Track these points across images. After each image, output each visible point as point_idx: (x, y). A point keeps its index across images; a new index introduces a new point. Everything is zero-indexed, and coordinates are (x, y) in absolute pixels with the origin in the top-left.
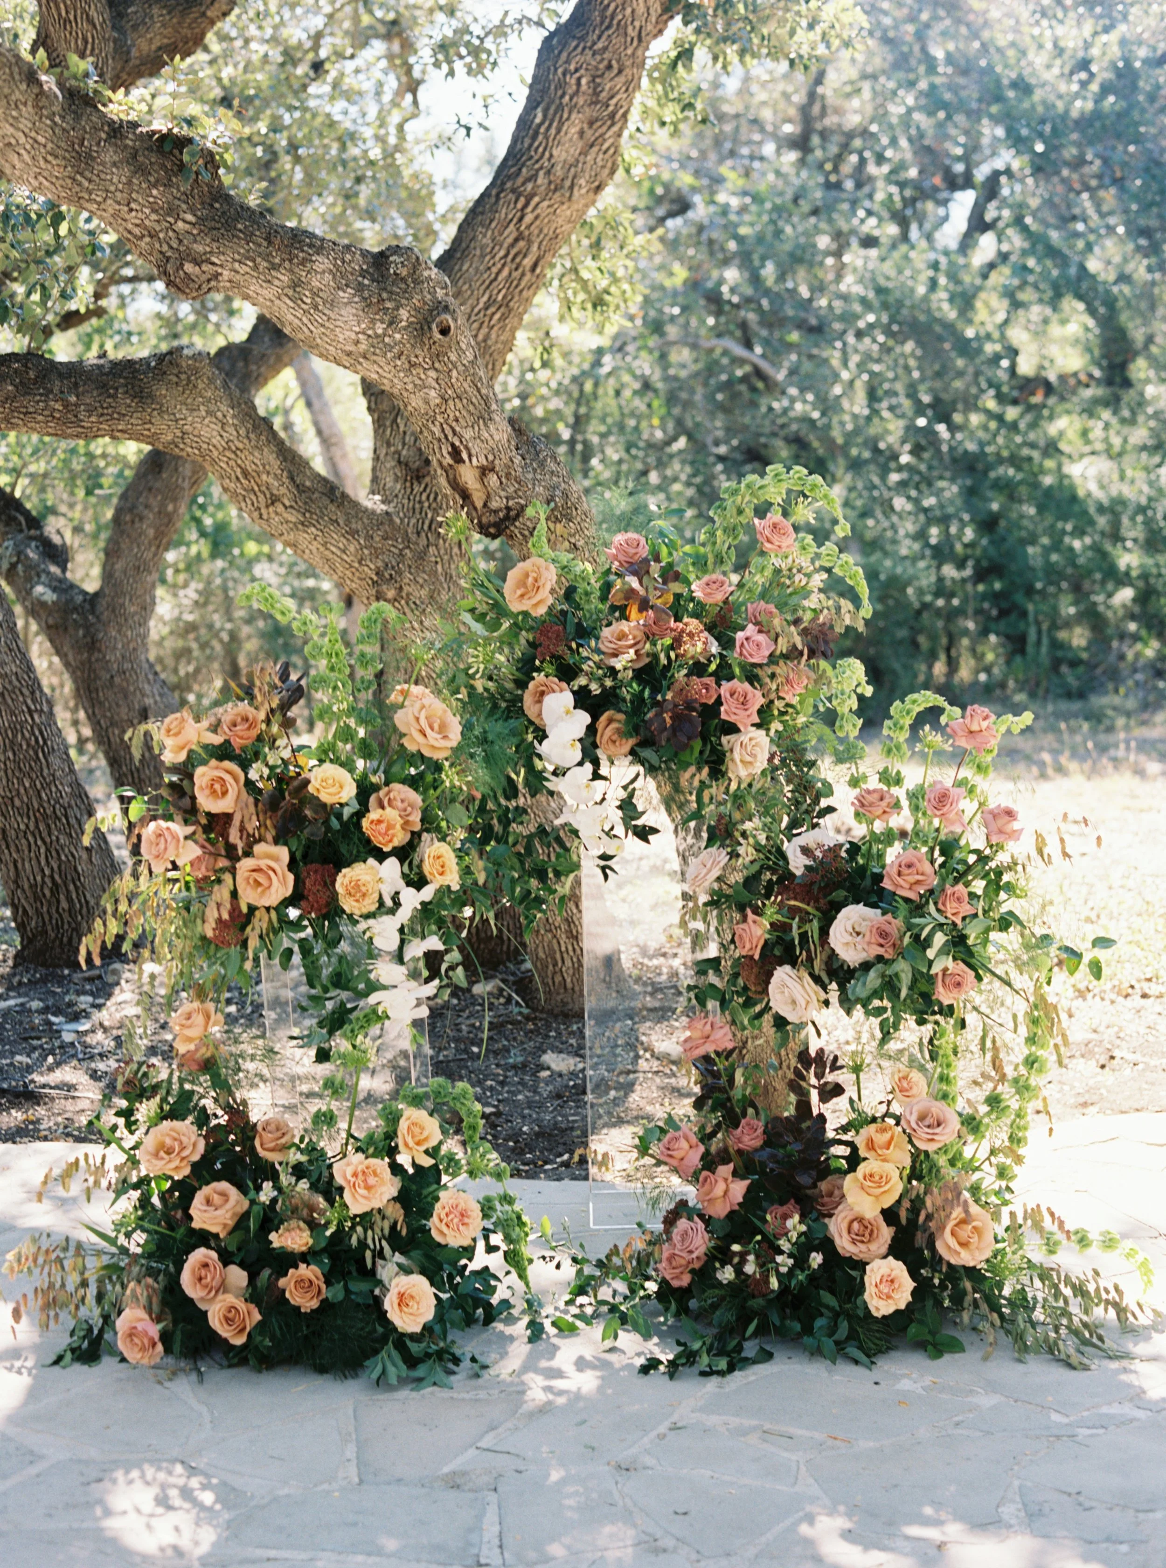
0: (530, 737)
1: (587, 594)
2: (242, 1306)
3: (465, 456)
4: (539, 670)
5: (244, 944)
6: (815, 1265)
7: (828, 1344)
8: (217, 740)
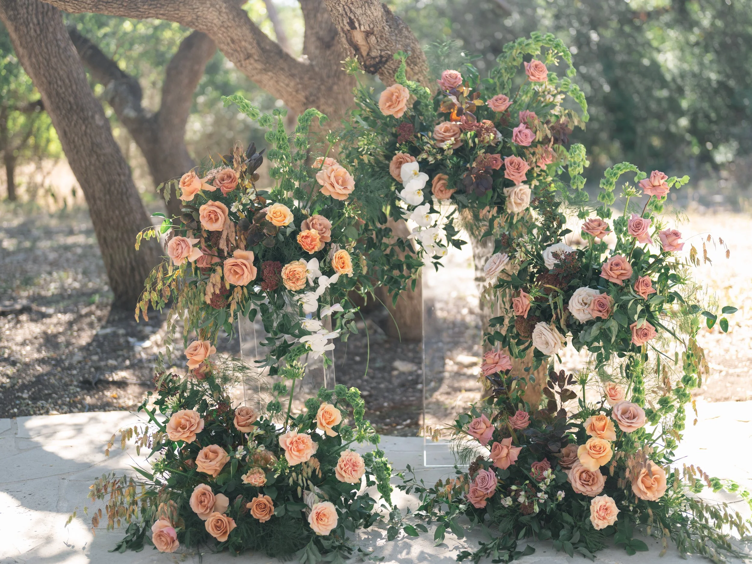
0: (393, 188)
1: (427, 106)
2: (225, 519)
3: (357, 25)
4: (399, 149)
5: (229, 306)
6: (560, 499)
7: (568, 544)
8: (212, 189)
